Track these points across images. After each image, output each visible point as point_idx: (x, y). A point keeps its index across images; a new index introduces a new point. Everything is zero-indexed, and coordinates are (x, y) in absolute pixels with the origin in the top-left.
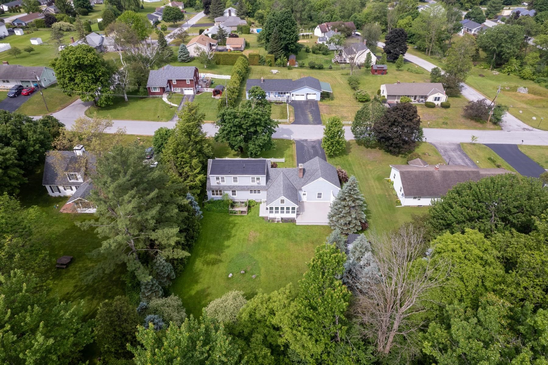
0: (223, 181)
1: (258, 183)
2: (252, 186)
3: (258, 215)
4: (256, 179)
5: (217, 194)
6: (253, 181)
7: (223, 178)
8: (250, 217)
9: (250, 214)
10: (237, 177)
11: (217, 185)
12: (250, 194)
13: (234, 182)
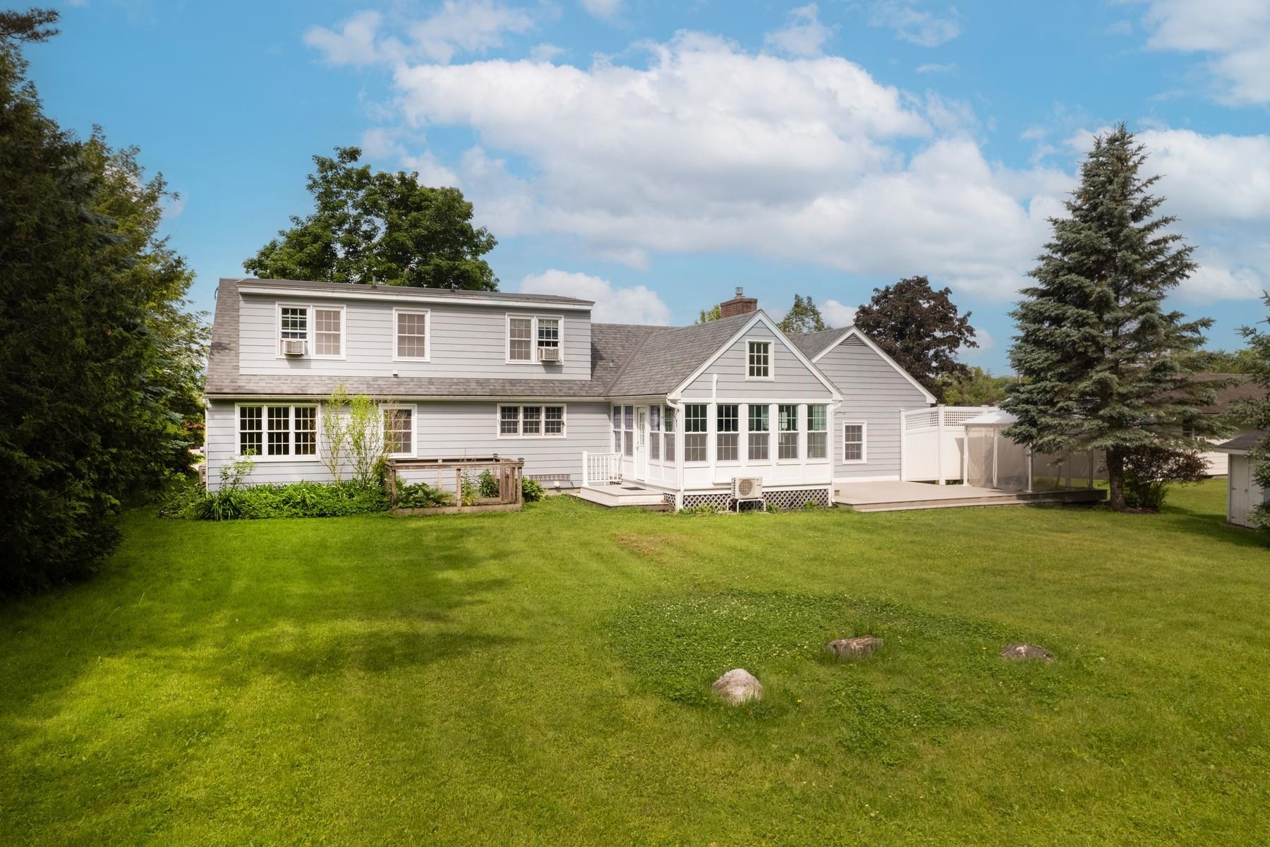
0: (330, 343)
1: (550, 365)
2: (513, 383)
4: (534, 338)
5: (278, 446)
6: (519, 349)
7: (329, 319)
10: (424, 316)
11: (285, 369)
12: (498, 437)
13: (401, 353)
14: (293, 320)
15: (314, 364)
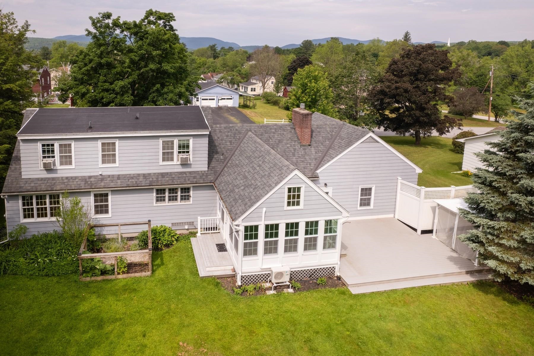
0: (67, 160)
1: (185, 164)
2: (163, 175)
3: (195, 272)
4: (176, 149)
5: (42, 213)
6: (167, 156)
7: (66, 148)
8: (162, 282)
9: (160, 273)
10: (115, 143)
11: (45, 175)
12: (155, 204)
13: (104, 162)
14: (48, 150)
15: (59, 172)
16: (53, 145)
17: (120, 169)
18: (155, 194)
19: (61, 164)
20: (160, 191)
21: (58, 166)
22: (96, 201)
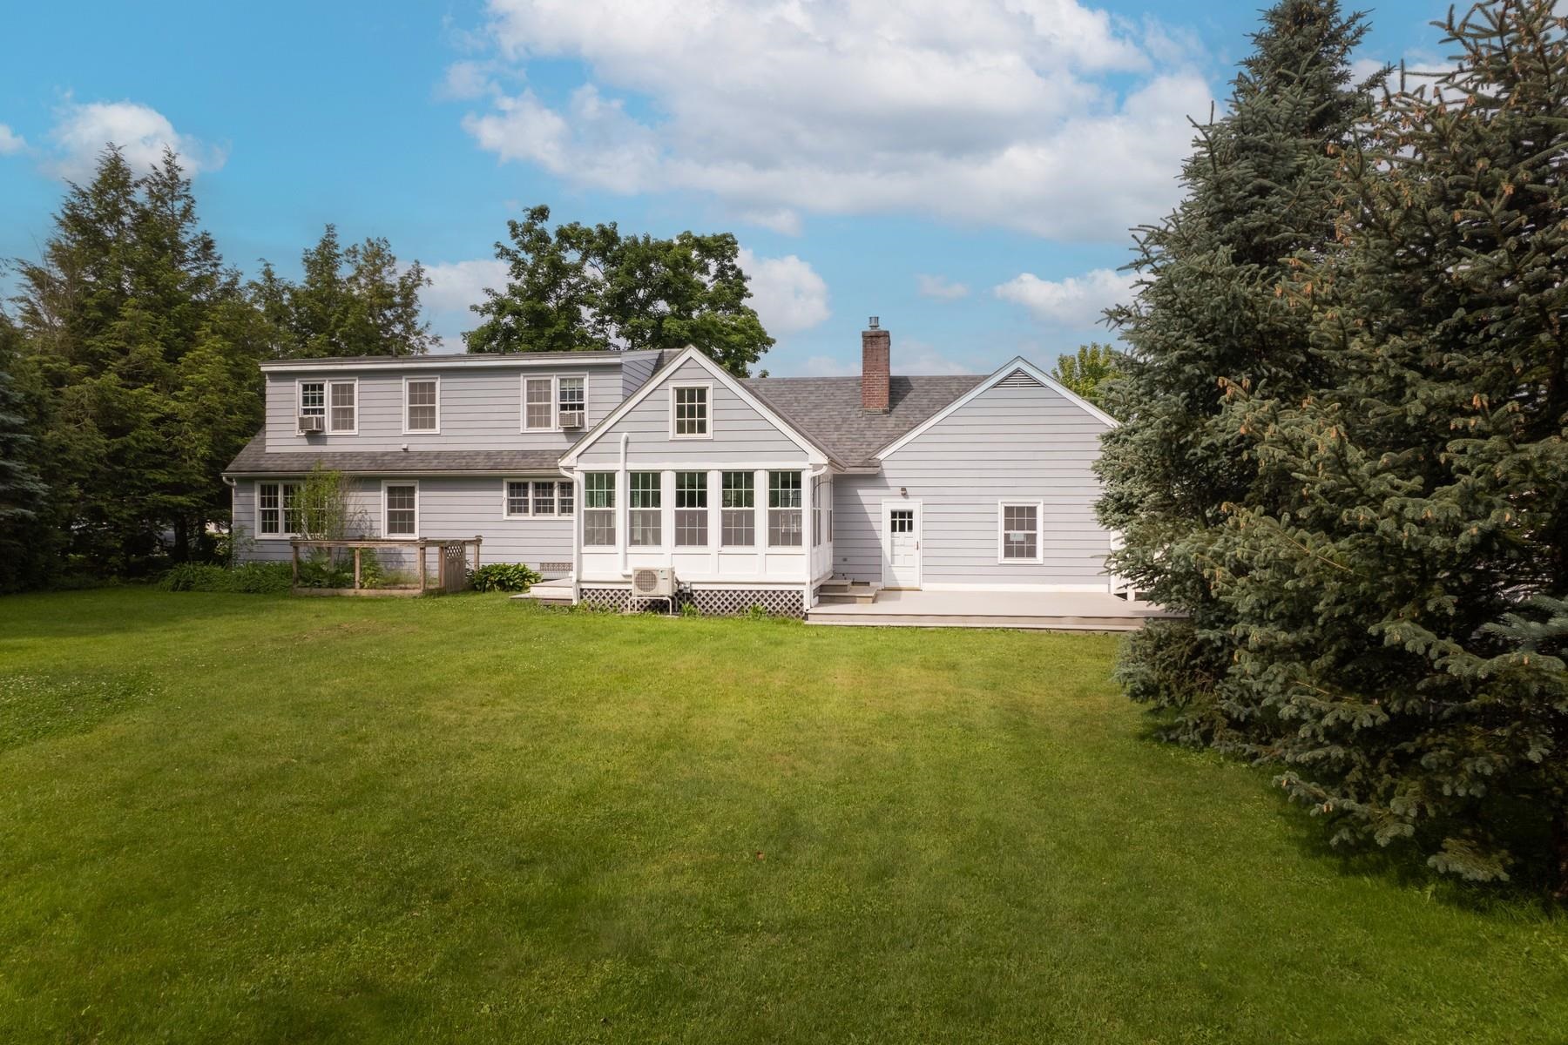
0: (344, 418)
2: (526, 454)
4: (555, 402)
5: (293, 523)
6: (537, 416)
7: (344, 393)
10: (435, 383)
11: (303, 447)
12: (505, 517)
13: (413, 425)
14: (312, 397)
15: (329, 441)
16: (321, 387)
17: (443, 440)
18: (505, 493)
19: (336, 426)
20: (517, 488)
21: (329, 431)
22: (391, 504)
